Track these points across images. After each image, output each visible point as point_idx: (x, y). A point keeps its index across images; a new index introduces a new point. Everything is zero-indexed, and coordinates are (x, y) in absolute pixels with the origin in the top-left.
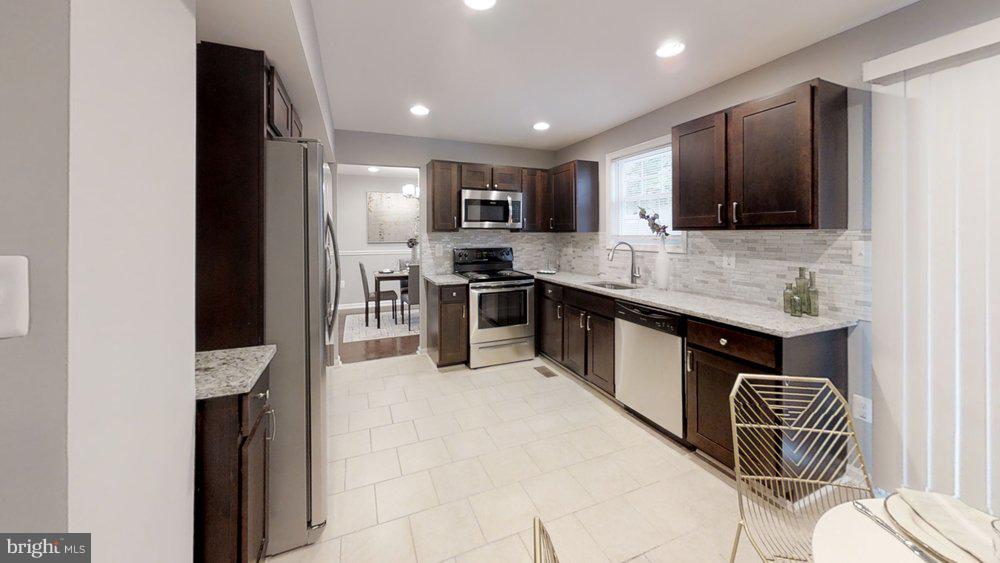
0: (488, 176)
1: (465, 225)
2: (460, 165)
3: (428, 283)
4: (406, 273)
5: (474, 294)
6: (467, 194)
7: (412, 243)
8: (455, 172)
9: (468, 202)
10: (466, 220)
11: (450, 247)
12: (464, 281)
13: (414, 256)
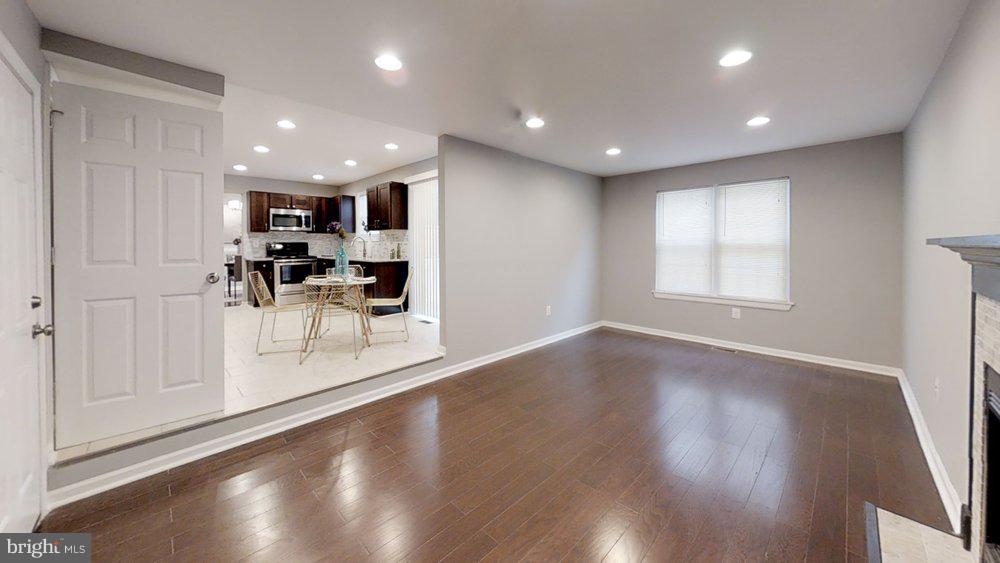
0: (288, 200)
1: (272, 228)
2: (269, 194)
3: (248, 262)
4: (233, 262)
5: (277, 267)
6: (273, 211)
7: (237, 242)
8: (265, 198)
9: (274, 216)
10: (274, 225)
11: (264, 242)
12: (271, 259)
13: (239, 251)
